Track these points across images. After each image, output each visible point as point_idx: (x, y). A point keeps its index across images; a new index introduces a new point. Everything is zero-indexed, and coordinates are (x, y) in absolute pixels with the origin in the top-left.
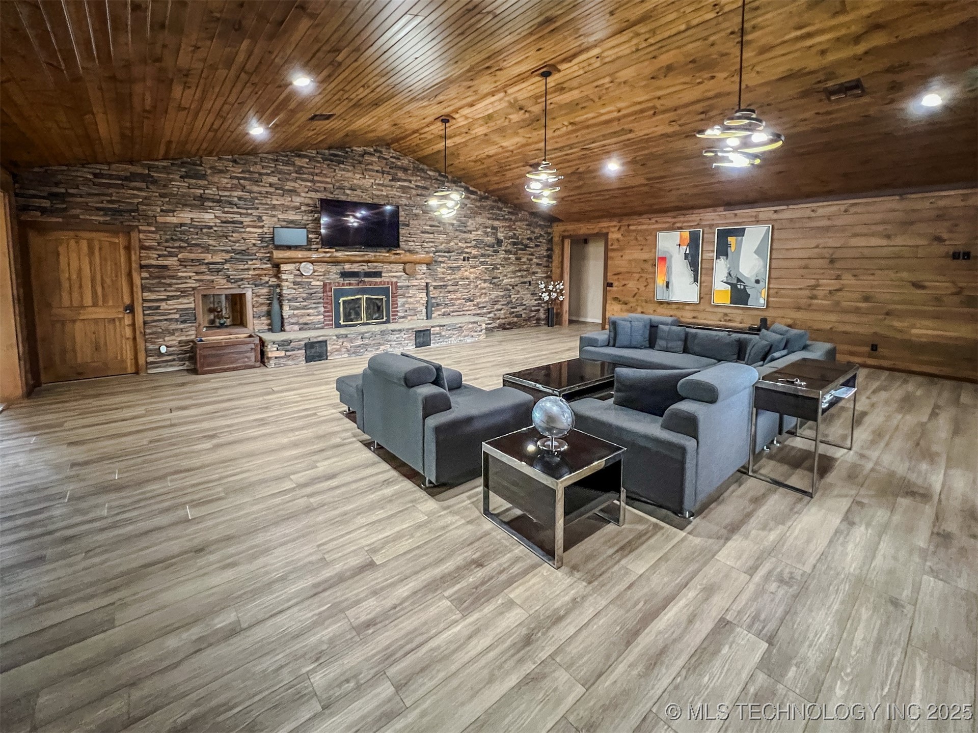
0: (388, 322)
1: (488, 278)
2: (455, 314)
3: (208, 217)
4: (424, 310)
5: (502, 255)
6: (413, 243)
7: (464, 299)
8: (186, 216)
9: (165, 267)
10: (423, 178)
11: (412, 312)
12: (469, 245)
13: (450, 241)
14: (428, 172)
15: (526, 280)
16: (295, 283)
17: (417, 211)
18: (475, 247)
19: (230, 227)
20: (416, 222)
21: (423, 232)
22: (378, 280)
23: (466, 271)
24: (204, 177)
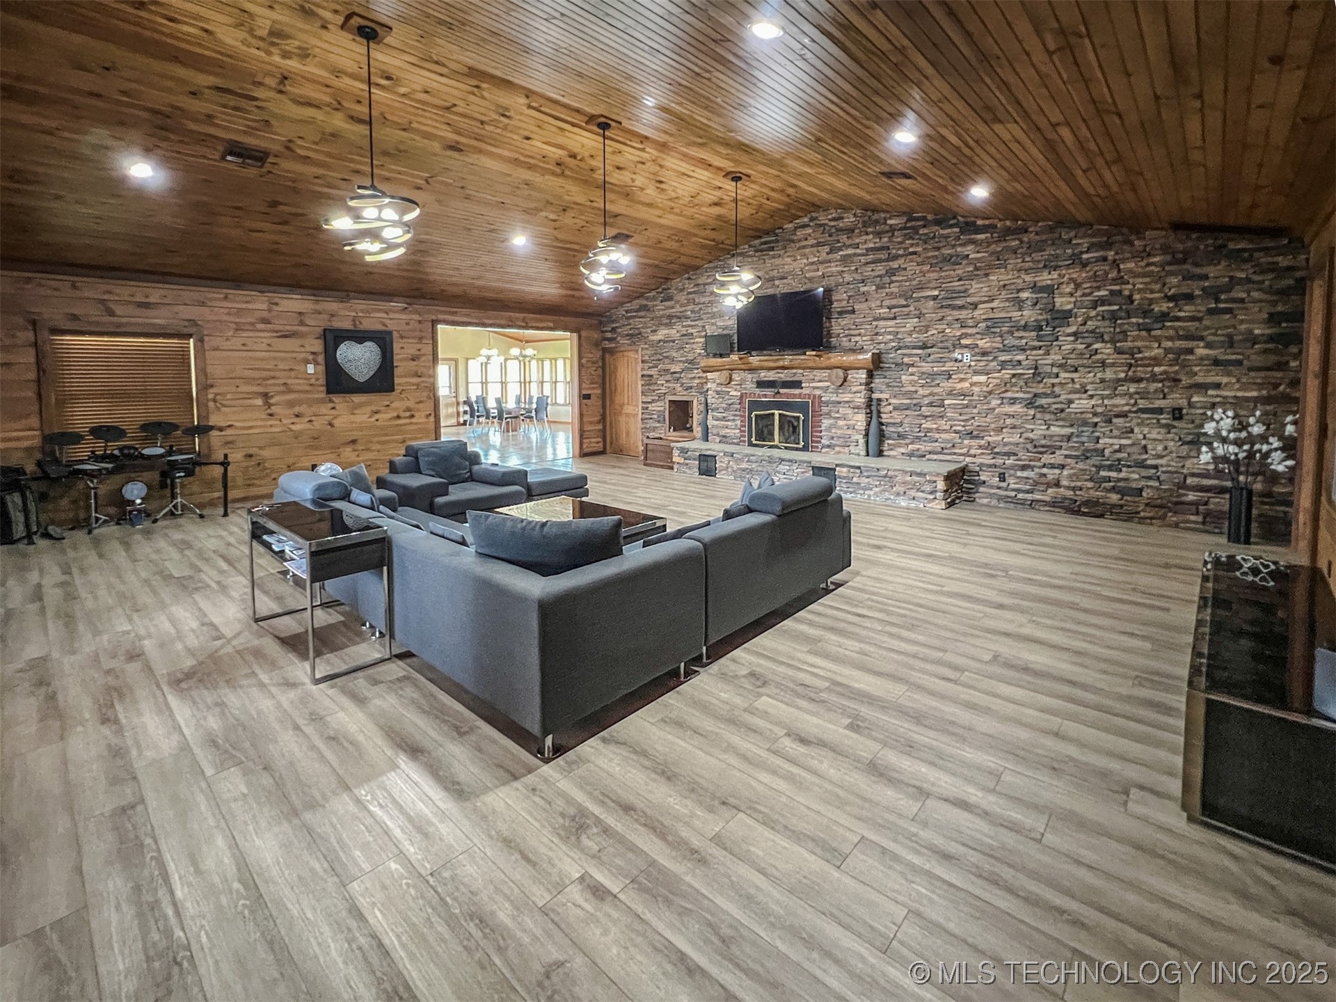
0: (805, 448)
1: (1021, 395)
2: (935, 457)
3: (673, 332)
4: (862, 441)
5: (1067, 344)
6: (858, 338)
7: (956, 432)
8: (662, 333)
9: (651, 376)
10: (879, 234)
11: (841, 442)
12: (970, 331)
13: (927, 328)
14: (889, 222)
15: (1159, 403)
16: (718, 393)
17: (866, 289)
18: (982, 334)
19: (686, 339)
20: (864, 306)
21: (876, 320)
22: (797, 391)
23: (962, 380)
24: (670, 298)
